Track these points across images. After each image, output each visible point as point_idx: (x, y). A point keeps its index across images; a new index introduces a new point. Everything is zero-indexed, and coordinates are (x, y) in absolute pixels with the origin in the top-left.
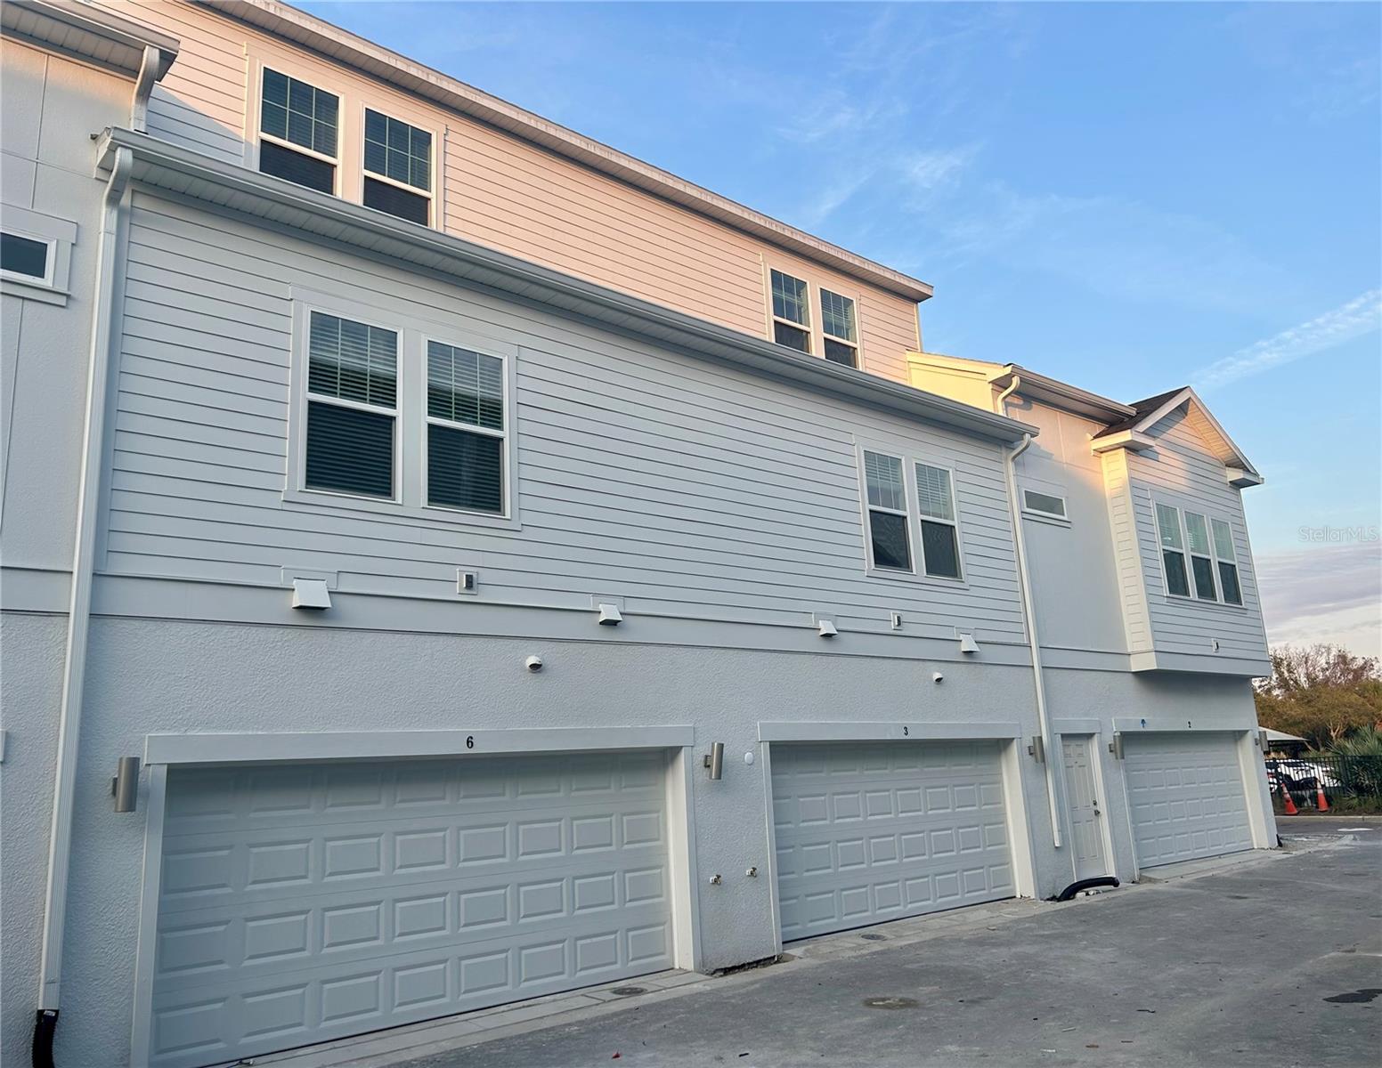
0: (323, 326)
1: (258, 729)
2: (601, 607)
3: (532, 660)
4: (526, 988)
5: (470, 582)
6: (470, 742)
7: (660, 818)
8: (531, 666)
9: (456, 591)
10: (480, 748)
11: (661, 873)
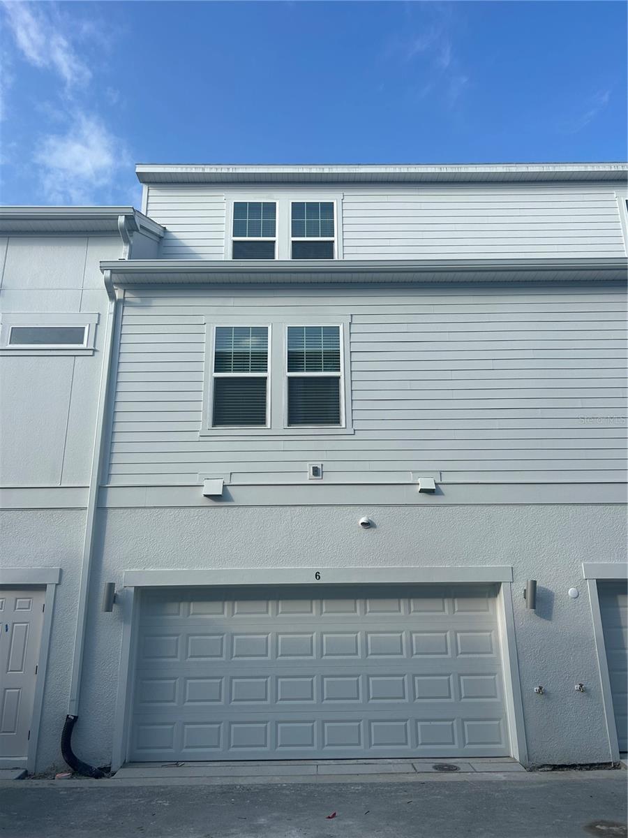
0: (222, 333)
1: (183, 567)
2: (419, 481)
3: (363, 520)
4: (375, 750)
5: (316, 471)
6: (317, 576)
7: (493, 636)
8: (362, 524)
9: (308, 478)
10: (324, 580)
11: (494, 679)
